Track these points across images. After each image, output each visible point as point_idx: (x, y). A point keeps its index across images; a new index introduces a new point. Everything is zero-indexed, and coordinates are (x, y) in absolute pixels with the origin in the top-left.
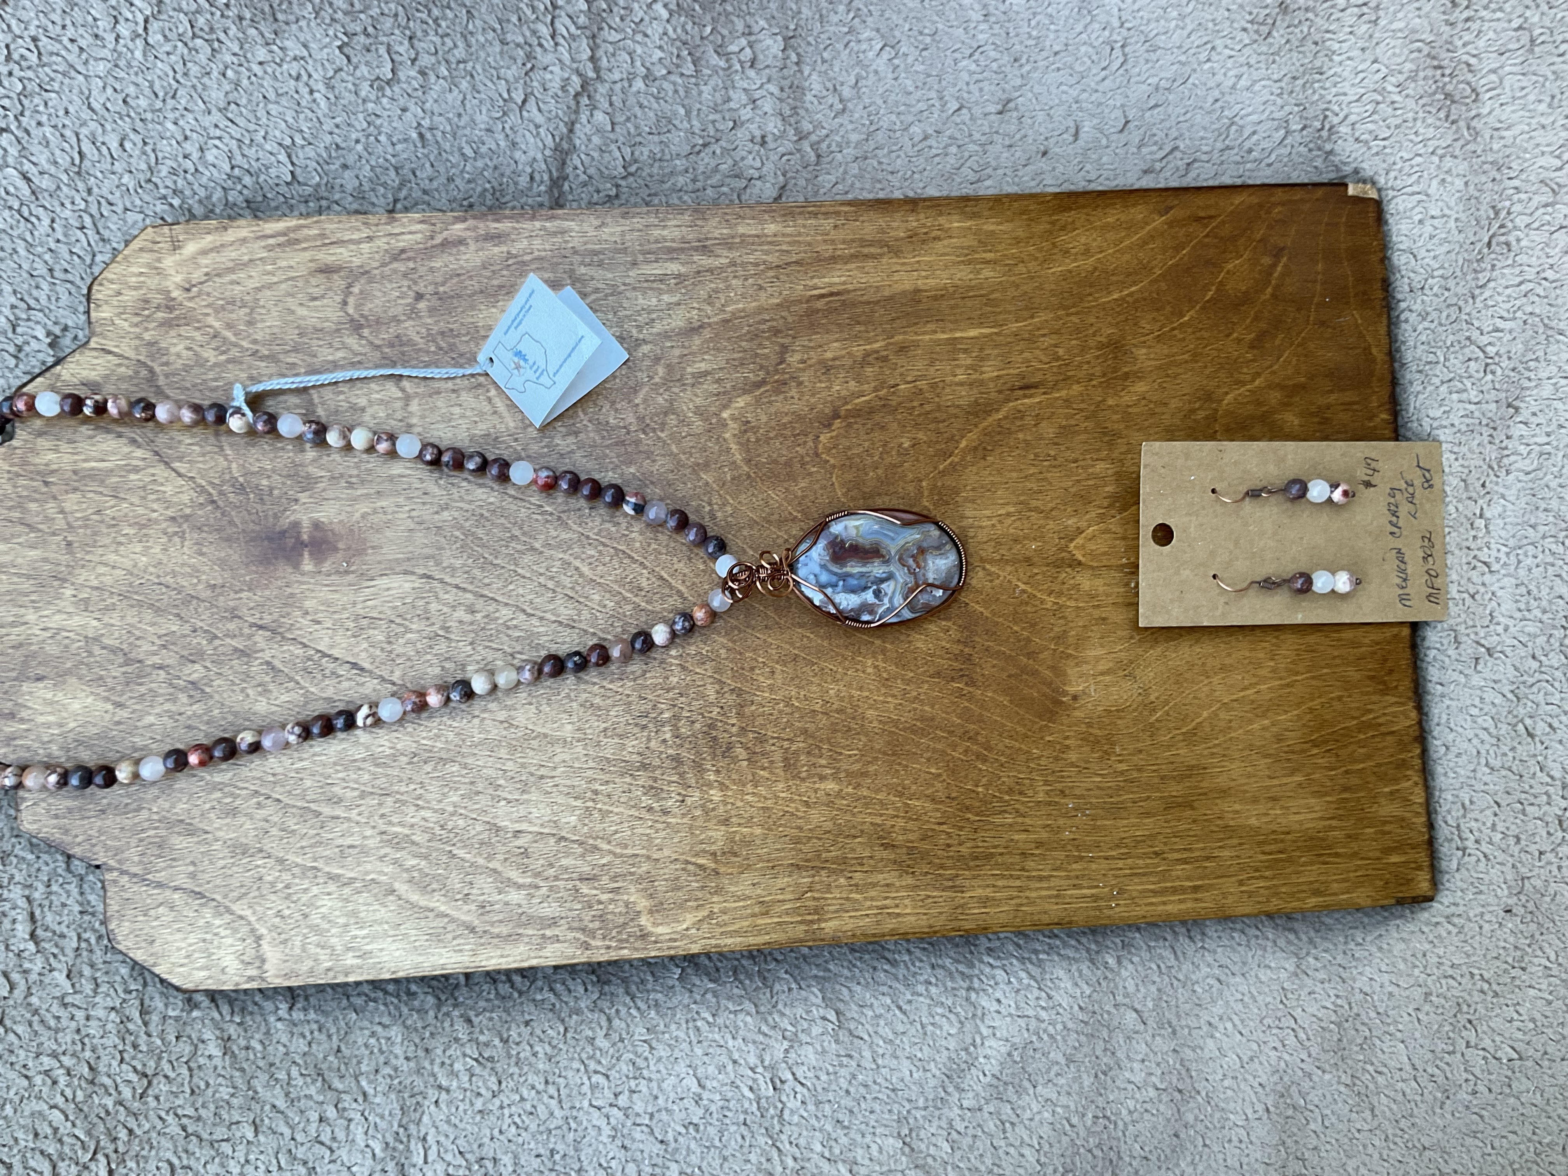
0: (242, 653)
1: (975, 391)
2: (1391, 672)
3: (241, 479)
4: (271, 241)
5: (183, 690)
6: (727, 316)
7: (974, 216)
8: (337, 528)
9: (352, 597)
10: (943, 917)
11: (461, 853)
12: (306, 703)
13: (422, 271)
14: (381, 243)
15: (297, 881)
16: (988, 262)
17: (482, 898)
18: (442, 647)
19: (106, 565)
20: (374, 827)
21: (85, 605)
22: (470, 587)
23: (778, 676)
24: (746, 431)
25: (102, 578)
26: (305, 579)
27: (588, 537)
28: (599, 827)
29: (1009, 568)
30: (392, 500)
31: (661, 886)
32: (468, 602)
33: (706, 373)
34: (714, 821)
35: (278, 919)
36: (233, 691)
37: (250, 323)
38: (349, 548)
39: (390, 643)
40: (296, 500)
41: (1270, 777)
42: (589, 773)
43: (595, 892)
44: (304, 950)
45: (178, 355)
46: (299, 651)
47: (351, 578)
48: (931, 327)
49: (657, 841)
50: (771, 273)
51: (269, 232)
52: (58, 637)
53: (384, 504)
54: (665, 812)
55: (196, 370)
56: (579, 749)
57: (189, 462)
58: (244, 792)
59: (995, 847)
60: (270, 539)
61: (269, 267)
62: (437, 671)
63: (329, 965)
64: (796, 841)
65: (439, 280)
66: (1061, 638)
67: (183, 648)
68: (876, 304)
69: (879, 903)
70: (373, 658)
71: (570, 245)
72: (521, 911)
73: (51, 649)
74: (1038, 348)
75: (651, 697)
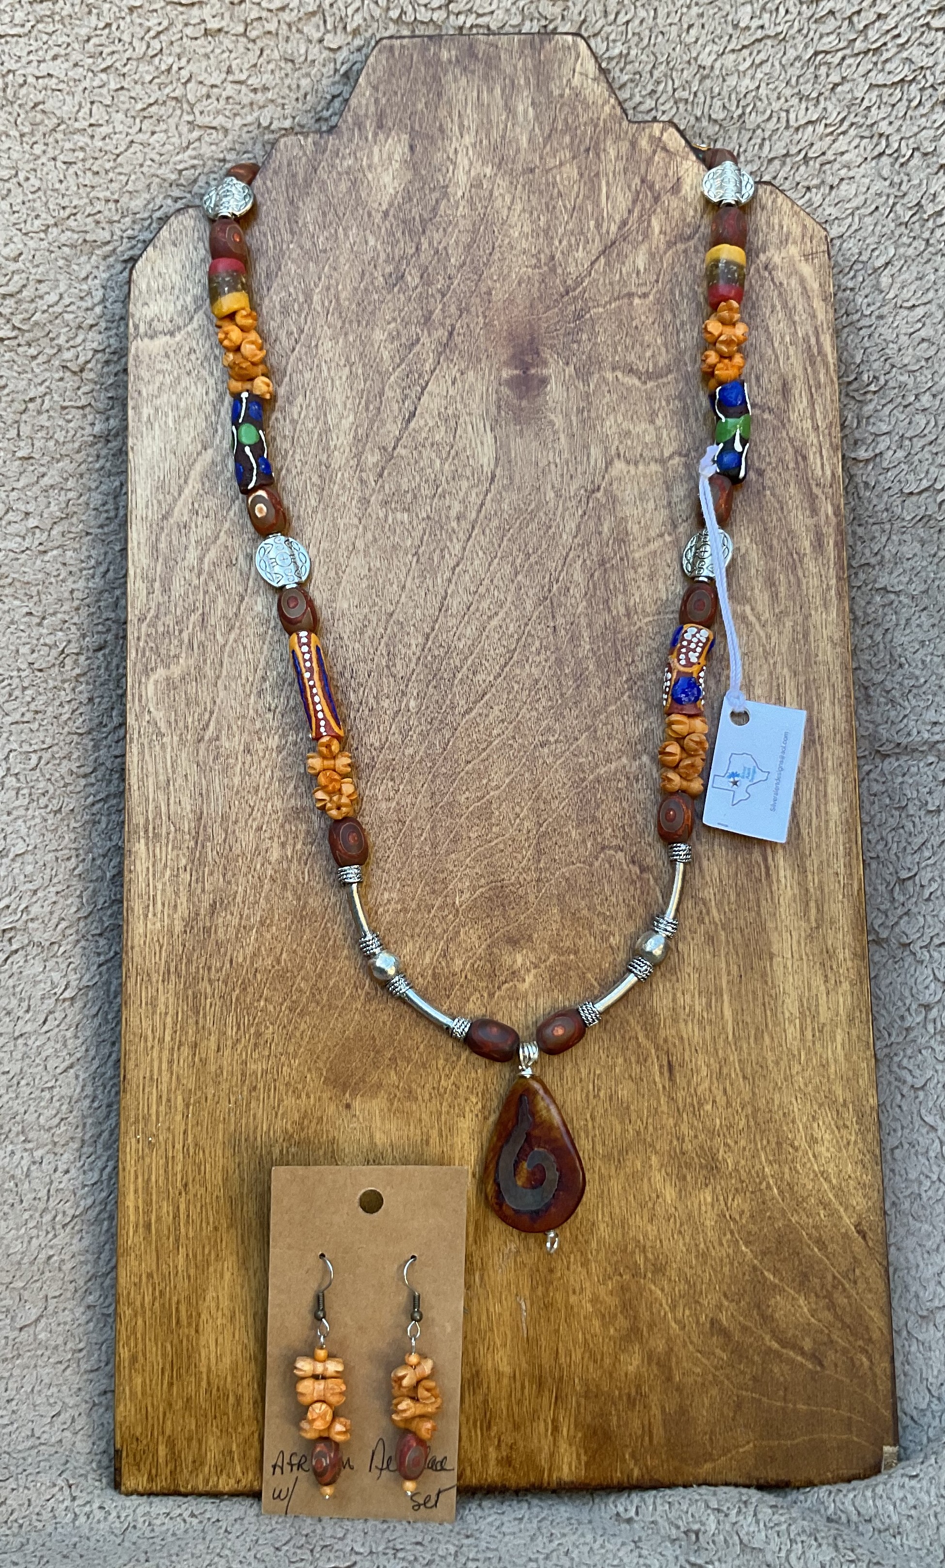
0: (428, 318)
1: (669, 1014)
3: (588, 316)
4: (813, 341)
5: (397, 268)
7: (851, 1020)
8: (540, 400)
9: (476, 412)
10: (140, 961)
12: (380, 373)
13: (786, 476)
14: (813, 438)
16: (803, 1032)
17: (193, 525)
19: (512, 203)
21: (477, 184)
22: (482, 517)
24: (627, 779)
25: (500, 199)
26: (494, 372)
27: (527, 624)
28: (250, 631)
30: (566, 448)
31: (192, 688)
32: (468, 514)
34: (248, 740)
36: (394, 311)
38: (521, 410)
39: (433, 445)
40: (567, 364)
43: (191, 627)
44: (158, 372)
46: (428, 367)
47: (493, 410)
48: (734, 970)
49: (233, 685)
51: (822, 338)
52: (448, 163)
53: (563, 440)
54: (260, 693)
57: (605, 272)
58: (303, 321)
59: (205, 1017)
60: (532, 341)
61: (787, 339)
63: (144, 394)
64: (225, 818)
65: (777, 491)
66: (411, 1095)
67: (435, 268)
68: (759, 913)
69: (159, 897)
70: (418, 431)
71: (814, 613)
72: (179, 559)
73: (438, 157)
74: (712, 1083)
75: (370, 681)
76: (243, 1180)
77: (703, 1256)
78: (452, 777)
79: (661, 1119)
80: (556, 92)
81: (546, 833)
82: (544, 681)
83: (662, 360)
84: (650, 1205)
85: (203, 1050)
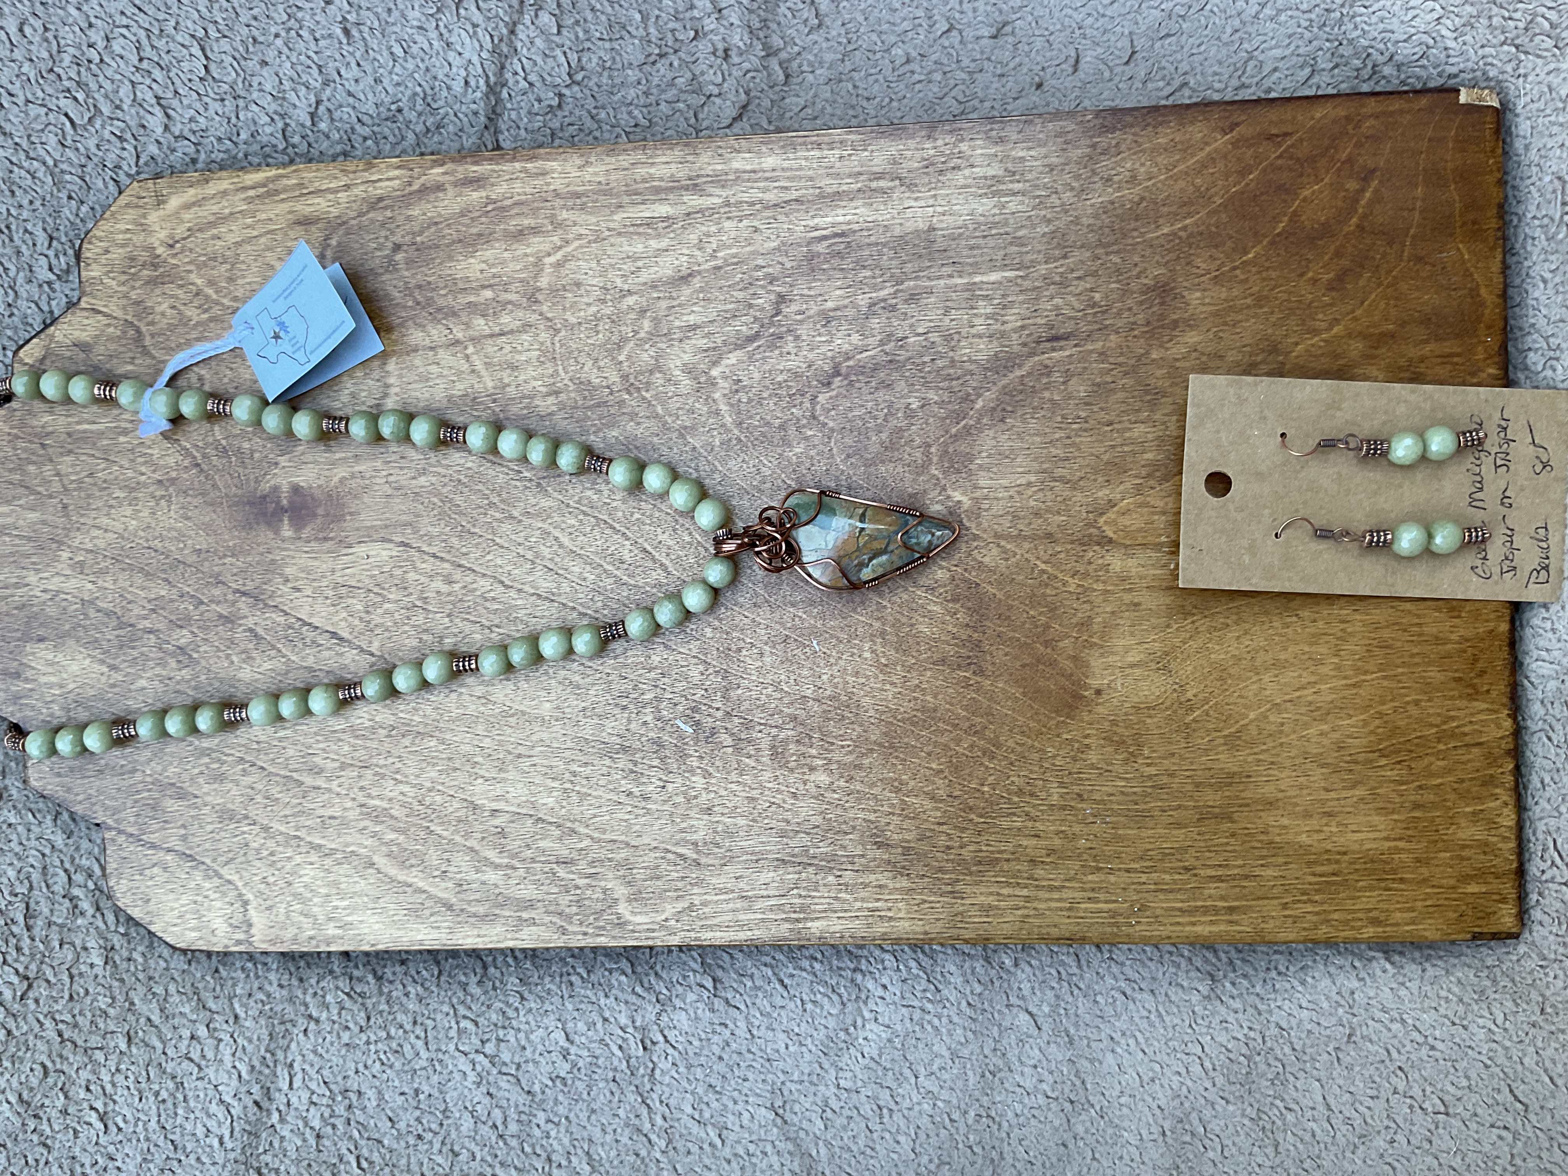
0: (227, 620)
1: (995, 343)
2: (1482, 673)
3: (224, 442)
4: (251, 193)
5: (172, 655)
6: (719, 262)
7: (1001, 140)
8: (317, 493)
9: (330, 564)
10: (940, 924)
11: (438, 830)
12: (287, 672)
13: (400, 219)
14: (358, 191)
15: (281, 849)
16: (1014, 194)
17: (458, 876)
18: (419, 619)
19: (99, 528)
20: (354, 799)
21: (80, 568)
22: (447, 557)
23: (768, 659)
24: (737, 391)
25: (96, 541)
26: (285, 545)
27: (568, 506)
28: (577, 810)
29: (1026, 545)
30: (371, 464)
31: (639, 874)
32: (445, 572)
33: (694, 327)
34: (696, 810)
35: (263, 886)
36: (219, 657)
37: (231, 280)
38: (328, 515)
39: (368, 612)
40: (276, 464)
41: (1327, 790)
42: (568, 754)
43: (572, 876)
44: (288, 918)
45: (163, 314)
46: (281, 619)
47: (328, 545)
48: (948, 270)
49: (637, 828)
50: (768, 213)
51: (249, 183)
52: (57, 599)
53: (362, 468)
54: (646, 798)
55: (181, 330)
56: (557, 727)
58: (230, 758)
59: (999, 852)
60: (251, 503)
61: (249, 221)
62: (415, 643)
63: (312, 933)
64: (783, 834)
65: (416, 229)
66: (1085, 624)
67: (171, 613)
68: (884, 245)
69: (870, 905)
70: (352, 628)
71: (552, 187)
72: (497, 891)
73: (51, 611)
74: (1070, 293)
75: (631, 677)
76: (1180, 807)
77: (1260, 300)
79: (1110, 349)
84: (1204, 359)
85: (1038, 853)
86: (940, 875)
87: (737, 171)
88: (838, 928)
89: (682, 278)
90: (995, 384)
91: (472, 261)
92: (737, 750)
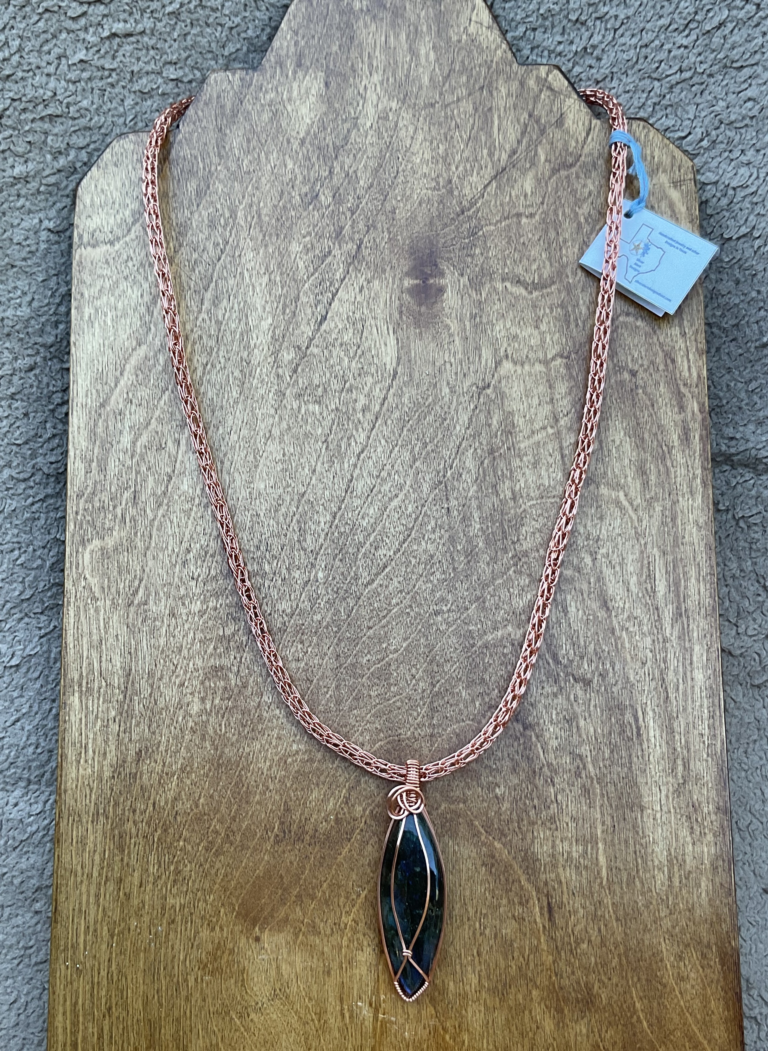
0: (338, 234)
1: (548, 859)
3: (481, 233)
5: (312, 189)
6: (618, 633)
7: (715, 868)
8: (438, 306)
9: (380, 316)
10: (72, 802)
12: (295, 281)
13: (656, 376)
14: (680, 343)
16: (670, 878)
17: (127, 413)
18: (335, 385)
19: (415, 133)
21: (383, 117)
22: (384, 408)
24: (513, 645)
25: (404, 129)
26: (397, 282)
27: (423, 506)
28: (177, 508)
30: (460, 349)
31: (124, 558)
32: (372, 407)
33: (566, 612)
34: (173, 605)
35: (125, 257)
36: (309, 226)
38: (420, 314)
39: (341, 345)
40: (462, 275)
43: (124, 503)
44: (99, 276)
45: (584, 186)
46: (338, 276)
47: (397, 315)
48: (608, 821)
49: (161, 556)
50: (657, 674)
52: (359, 98)
53: (457, 342)
54: (185, 563)
55: (572, 199)
57: (496, 194)
58: (228, 234)
59: (129, 853)
60: (431, 254)
63: (86, 295)
64: (151, 675)
65: (648, 390)
66: (314, 930)
67: (346, 189)
68: (630, 768)
69: (90, 745)
70: (329, 333)
71: (681, 499)
72: (114, 443)
73: (350, 93)
74: (588, 923)
75: (283, 554)
76: (161, 1005)
78: (355, 641)
79: (541, 955)
80: (454, 38)
81: (438, 694)
82: (438, 556)
83: (546, 273)
84: (531, 1035)
85: (127, 885)
86: (112, 803)
87: (692, 650)
88: (73, 719)
89: (605, 602)
90: (514, 858)
91: (622, 434)
92: (221, 639)
